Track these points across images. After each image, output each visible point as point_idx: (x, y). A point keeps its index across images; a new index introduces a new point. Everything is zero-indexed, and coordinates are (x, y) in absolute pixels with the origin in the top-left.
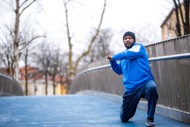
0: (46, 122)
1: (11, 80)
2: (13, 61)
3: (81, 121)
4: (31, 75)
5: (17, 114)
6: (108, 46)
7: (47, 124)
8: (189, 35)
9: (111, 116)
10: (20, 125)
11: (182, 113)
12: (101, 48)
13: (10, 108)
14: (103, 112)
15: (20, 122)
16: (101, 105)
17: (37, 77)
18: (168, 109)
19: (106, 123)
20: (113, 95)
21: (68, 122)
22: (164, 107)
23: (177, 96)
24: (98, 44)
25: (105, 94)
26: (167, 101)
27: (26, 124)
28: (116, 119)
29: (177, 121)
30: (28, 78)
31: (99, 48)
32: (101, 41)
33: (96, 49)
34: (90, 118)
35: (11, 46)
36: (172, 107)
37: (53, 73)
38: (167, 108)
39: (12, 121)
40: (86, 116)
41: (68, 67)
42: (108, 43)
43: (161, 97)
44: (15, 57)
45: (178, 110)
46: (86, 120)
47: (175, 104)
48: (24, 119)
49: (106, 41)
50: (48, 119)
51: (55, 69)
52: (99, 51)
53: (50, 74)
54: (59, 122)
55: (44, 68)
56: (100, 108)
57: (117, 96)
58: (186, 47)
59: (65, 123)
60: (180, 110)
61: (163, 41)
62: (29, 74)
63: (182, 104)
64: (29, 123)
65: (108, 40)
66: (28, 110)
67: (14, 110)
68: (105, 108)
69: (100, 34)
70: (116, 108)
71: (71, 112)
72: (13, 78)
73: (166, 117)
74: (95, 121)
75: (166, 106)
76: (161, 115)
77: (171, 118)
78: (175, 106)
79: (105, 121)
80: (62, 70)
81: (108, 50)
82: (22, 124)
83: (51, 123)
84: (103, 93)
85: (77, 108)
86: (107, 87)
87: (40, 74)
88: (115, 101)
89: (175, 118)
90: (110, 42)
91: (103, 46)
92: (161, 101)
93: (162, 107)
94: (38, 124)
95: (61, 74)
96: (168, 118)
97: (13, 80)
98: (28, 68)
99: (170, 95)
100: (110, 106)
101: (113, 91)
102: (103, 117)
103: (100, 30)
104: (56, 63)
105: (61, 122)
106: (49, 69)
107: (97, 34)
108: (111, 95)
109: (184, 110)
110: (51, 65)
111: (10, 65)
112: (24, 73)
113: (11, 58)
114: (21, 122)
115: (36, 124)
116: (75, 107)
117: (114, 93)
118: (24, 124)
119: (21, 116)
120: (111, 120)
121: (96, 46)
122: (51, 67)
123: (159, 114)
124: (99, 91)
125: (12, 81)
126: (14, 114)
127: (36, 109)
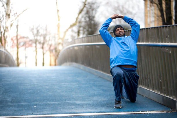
0: (35, 103)
1: (3, 51)
2: (5, 30)
3: (68, 102)
4: (22, 44)
5: (8, 92)
6: (94, 17)
7: (36, 105)
8: (171, 25)
9: (96, 95)
10: (11, 105)
11: (163, 96)
12: (87, 19)
13: (3, 84)
14: (89, 91)
15: (11, 102)
16: (87, 82)
17: (27, 45)
18: (150, 91)
19: (92, 105)
20: (98, 71)
21: (56, 103)
22: (146, 89)
23: (158, 79)
24: (85, 16)
25: (91, 69)
26: (149, 83)
27: (17, 104)
28: (101, 99)
29: (158, 103)
30: (19, 46)
31: (85, 19)
32: (88, 12)
33: (83, 20)
34: (77, 98)
35: (3, 16)
36: (153, 90)
37: (42, 42)
38: (148, 89)
39: (4, 101)
40: (74, 95)
41: (57, 36)
42: (94, 14)
43: (143, 79)
44: (7, 28)
45: (159, 93)
46: (73, 100)
47: (156, 87)
48: (15, 98)
49: (92, 13)
50: (38, 98)
51: (44, 38)
52: (86, 22)
53: (40, 43)
54: (48, 103)
55: (35, 37)
56: (86, 85)
57: (102, 72)
58: (168, 36)
59: (54, 104)
60: (161, 93)
61: (147, 28)
62: (20, 42)
63: (163, 88)
64: (20, 104)
65: (94, 12)
66: (19, 87)
67: (6, 87)
68: (91, 86)
69: (87, 6)
70: (101, 86)
71: (59, 89)
72: (5, 49)
73: (148, 98)
74: (82, 103)
75: (148, 87)
76: (143, 96)
77: (152, 99)
78: (156, 89)
79: (91, 102)
80: (51, 38)
81: (94, 21)
82: (13, 104)
83: (40, 103)
84: (89, 68)
85: (65, 85)
86: (93, 63)
87: (30, 43)
88: (100, 77)
89: (156, 100)
90: (96, 13)
91: (89, 17)
92: (144, 83)
93: (144, 88)
94: (28, 105)
95: (50, 43)
96: (150, 99)
97: (5, 51)
98: (19, 37)
99: (152, 78)
100: (95, 83)
101: (99, 68)
102: (89, 96)
103: (87, 3)
104: (45, 32)
105: (49, 103)
106: (38, 38)
107: (84, 6)
108: (97, 71)
109: (165, 93)
110: (40, 34)
111: (2, 34)
112: (15, 42)
113: (3, 28)
114: (13, 102)
115: (26, 105)
116: (63, 84)
117: (100, 70)
118: (15, 104)
119: (12, 95)
120: (97, 101)
121: (82, 17)
122: (40, 36)
123: (141, 94)
124: (85, 65)
125: (5, 53)
126: (6, 92)
127: (27, 86)
